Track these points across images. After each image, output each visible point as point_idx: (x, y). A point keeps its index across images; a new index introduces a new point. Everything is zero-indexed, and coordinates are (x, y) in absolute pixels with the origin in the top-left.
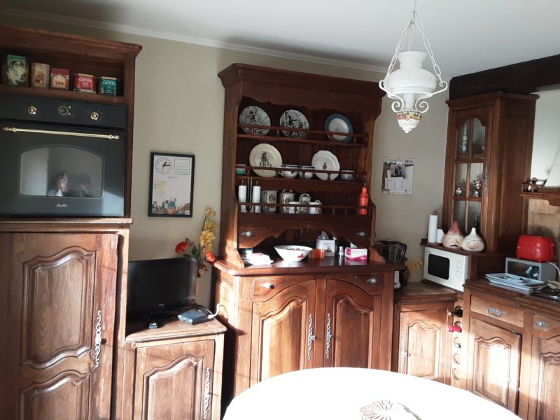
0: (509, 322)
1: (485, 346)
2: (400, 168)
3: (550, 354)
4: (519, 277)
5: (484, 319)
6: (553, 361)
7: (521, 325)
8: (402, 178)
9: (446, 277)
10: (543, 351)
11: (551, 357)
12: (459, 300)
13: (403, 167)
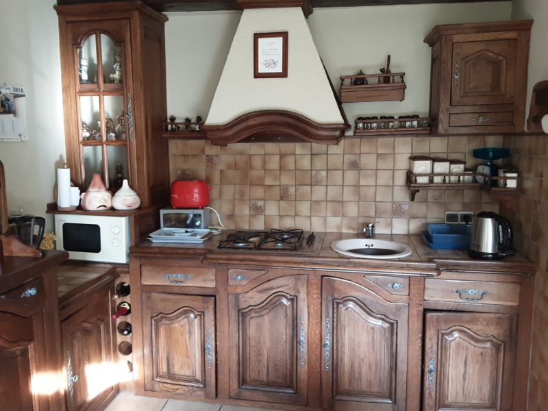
0: (198, 285)
1: (167, 322)
2: (7, 100)
3: (250, 308)
4: (183, 230)
5: (162, 291)
6: (253, 315)
7: (212, 285)
8: (12, 115)
9: (96, 248)
10: (242, 307)
11: (251, 310)
12: (122, 275)
13: (11, 98)
